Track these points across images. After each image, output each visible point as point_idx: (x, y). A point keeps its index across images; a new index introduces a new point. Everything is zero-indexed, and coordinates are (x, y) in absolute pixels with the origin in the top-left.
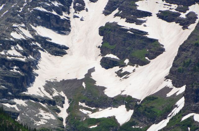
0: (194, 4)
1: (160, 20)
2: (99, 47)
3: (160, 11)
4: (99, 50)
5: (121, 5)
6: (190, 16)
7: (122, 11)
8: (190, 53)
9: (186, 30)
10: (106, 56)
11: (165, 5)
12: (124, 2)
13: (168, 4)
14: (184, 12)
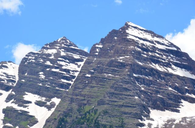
0: (54, 97)
1: (36, 105)
2: (2, 120)
3: (36, 101)
4: (2, 121)
5: (15, 97)
6: (52, 104)
7: (15, 101)
8: (51, 123)
9: (50, 111)
10: (6, 125)
11: (39, 97)
12: (17, 96)
13: (41, 97)
14: (49, 102)
